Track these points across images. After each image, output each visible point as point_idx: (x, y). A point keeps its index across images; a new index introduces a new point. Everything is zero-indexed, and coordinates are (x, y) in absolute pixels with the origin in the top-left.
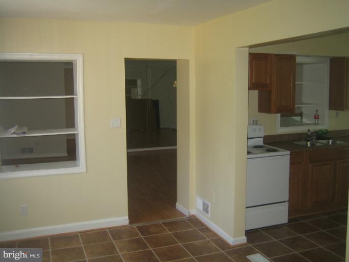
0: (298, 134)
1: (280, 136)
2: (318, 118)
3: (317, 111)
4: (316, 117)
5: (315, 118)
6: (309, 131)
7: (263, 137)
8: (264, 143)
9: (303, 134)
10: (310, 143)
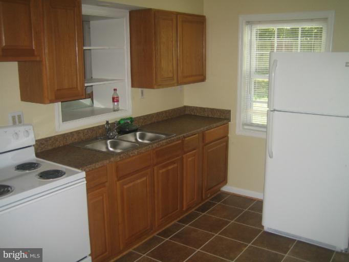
0: (92, 129)
1: (64, 136)
2: (118, 101)
3: (115, 90)
4: (115, 100)
5: (113, 101)
6: (107, 122)
7: (34, 145)
8: (37, 155)
9: (99, 127)
10: (110, 142)
